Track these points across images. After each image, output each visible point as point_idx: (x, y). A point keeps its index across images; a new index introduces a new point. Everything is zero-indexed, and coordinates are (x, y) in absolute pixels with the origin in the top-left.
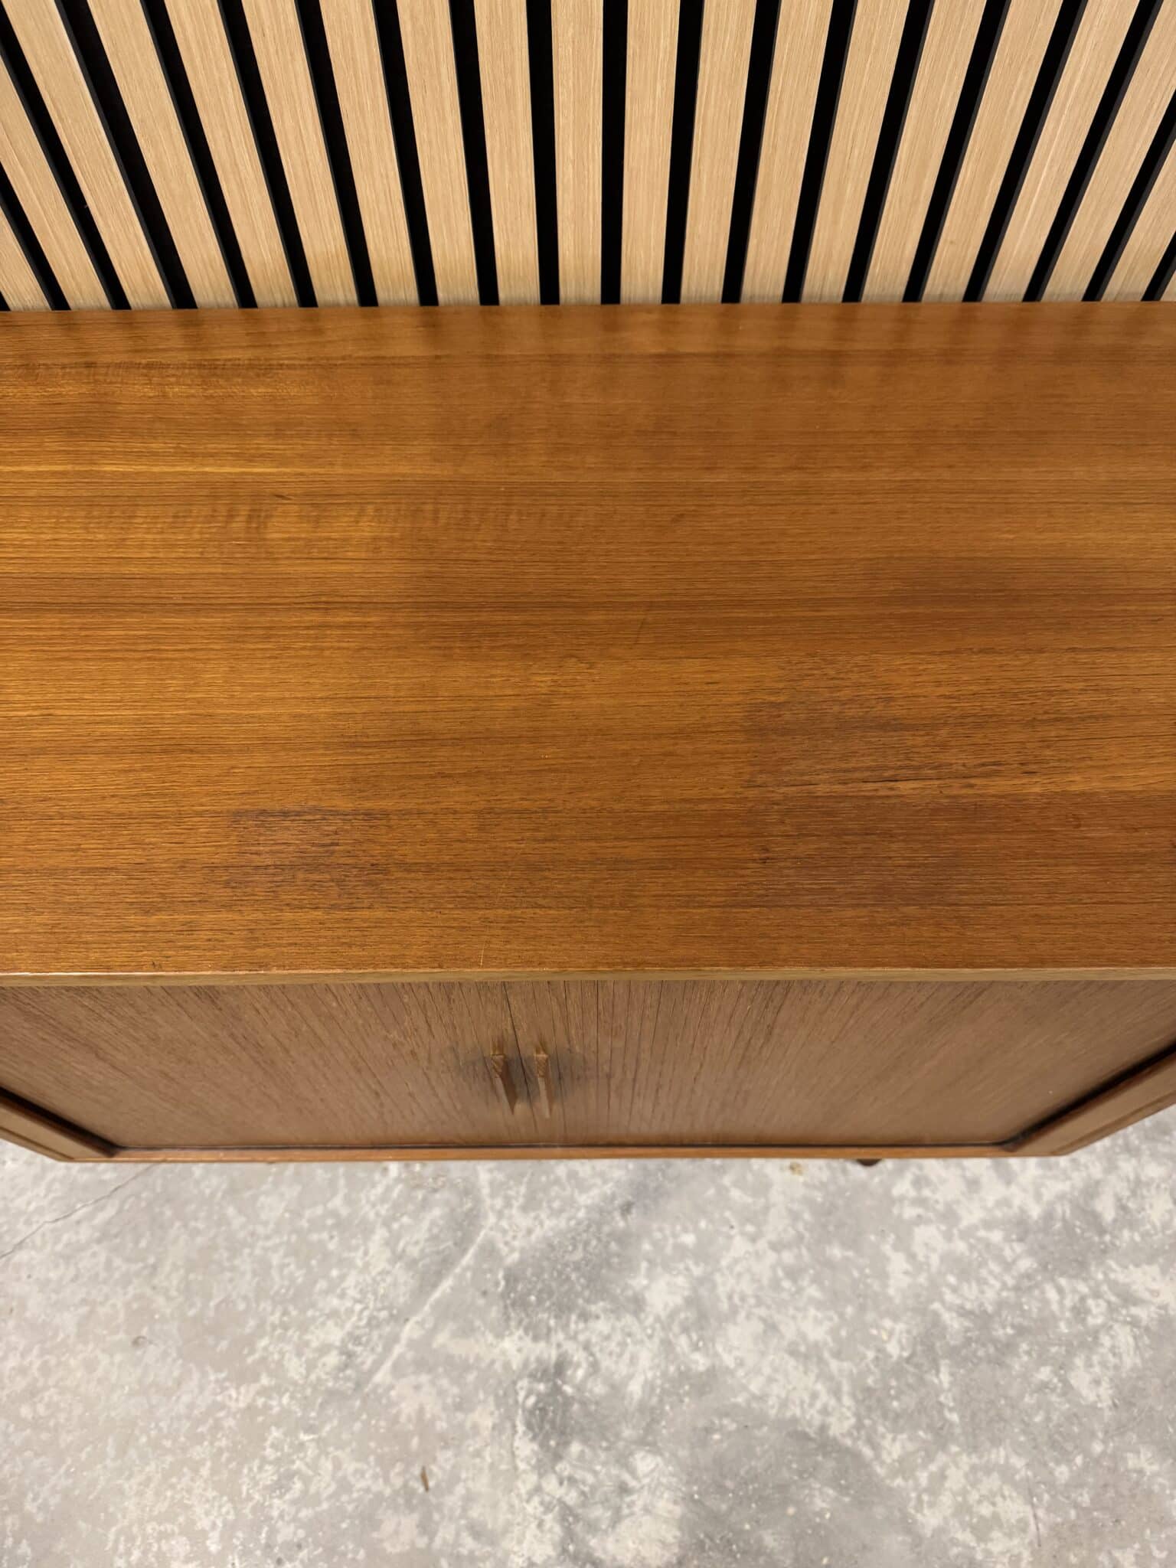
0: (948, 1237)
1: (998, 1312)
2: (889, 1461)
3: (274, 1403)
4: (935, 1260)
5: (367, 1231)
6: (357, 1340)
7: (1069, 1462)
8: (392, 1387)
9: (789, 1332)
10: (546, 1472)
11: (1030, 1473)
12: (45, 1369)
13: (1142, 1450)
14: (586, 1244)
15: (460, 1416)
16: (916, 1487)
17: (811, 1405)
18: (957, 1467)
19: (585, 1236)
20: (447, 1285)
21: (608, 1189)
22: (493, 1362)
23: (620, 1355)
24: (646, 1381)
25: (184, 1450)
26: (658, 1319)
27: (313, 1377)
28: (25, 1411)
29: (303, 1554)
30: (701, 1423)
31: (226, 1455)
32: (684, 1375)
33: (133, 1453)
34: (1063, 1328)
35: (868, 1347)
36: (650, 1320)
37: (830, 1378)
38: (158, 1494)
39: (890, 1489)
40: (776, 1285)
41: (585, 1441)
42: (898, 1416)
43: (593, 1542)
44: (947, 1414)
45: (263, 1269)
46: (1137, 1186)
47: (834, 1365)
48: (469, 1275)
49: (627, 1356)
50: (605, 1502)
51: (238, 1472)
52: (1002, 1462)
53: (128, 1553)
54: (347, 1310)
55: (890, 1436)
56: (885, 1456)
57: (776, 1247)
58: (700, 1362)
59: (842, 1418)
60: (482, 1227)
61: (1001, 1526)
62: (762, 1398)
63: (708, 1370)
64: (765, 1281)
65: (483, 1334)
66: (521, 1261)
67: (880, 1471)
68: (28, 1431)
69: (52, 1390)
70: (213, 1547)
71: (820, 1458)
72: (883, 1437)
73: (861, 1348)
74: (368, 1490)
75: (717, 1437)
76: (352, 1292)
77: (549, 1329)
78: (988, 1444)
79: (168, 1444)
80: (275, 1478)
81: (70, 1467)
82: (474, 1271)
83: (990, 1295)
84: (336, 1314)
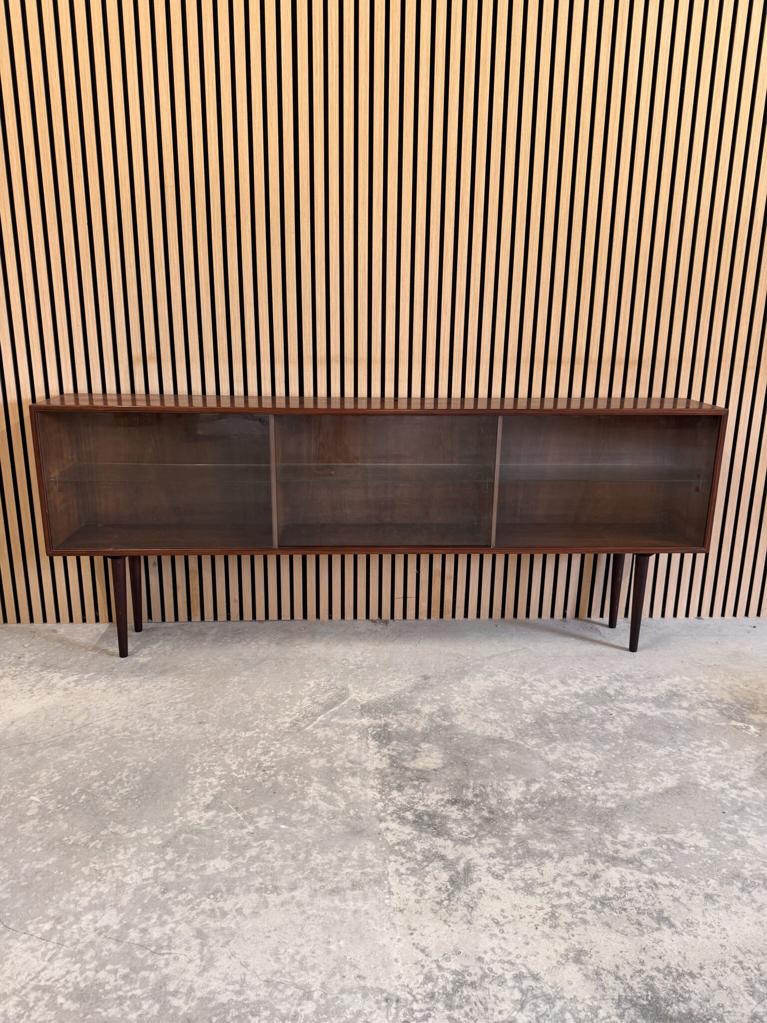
0: (546, 697)
1: (571, 713)
2: (531, 745)
3: (261, 735)
4: (541, 702)
5: (301, 698)
6: (298, 721)
7: (609, 745)
8: (313, 731)
9: (483, 717)
10: (382, 748)
11: (593, 747)
12: (160, 730)
13: (640, 742)
14: (395, 699)
15: (343, 736)
16: (544, 750)
17: (495, 733)
18: (561, 746)
19: (394, 697)
20: (336, 708)
21: (403, 688)
22: (357, 724)
23: (412, 722)
24: (423, 728)
25: (221, 747)
26: (426, 714)
27: (279, 729)
29: (275, 769)
30: (448, 736)
31: (239, 747)
32: (440, 726)
33: (198, 747)
34: (599, 716)
35: (517, 720)
36: (424, 715)
37: (502, 727)
38: (209, 756)
39: (533, 751)
40: (475, 707)
41: (399, 741)
42: (532, 735)
43: (404, 764)
44: (555, 735)
45: (256, 707)
46: (622, 688)
47: (503, 724)
49: (414, 722)
50: (409, 754)
51: (245, 751)
52: (580, 745)
53: (195, 770)
54: (293, 714)
55: (530, 739)
56: (529, 744)
57: (475, 699)
58: (447, 723)
59: (509, 735)
60: (350, 696)
61: (583, 759)
62: (474, 731)
63: (449, 725)
64: (471, 706)
65: (352, 718)
66: (368, 703)
67: (528, 747)
68: (151, 743)
69: (162, 734)
70: (234, 768)
71: (501, 744)
72: (527, 739)
73: (514, 721)
75: (455, 739)
76: (295, 710)
77: (381, 717)
78: (573, 741)
79: (214, 745)
80: (262, 752)
82: (348, 705)
83: (566, 709)
84: (288, 715)
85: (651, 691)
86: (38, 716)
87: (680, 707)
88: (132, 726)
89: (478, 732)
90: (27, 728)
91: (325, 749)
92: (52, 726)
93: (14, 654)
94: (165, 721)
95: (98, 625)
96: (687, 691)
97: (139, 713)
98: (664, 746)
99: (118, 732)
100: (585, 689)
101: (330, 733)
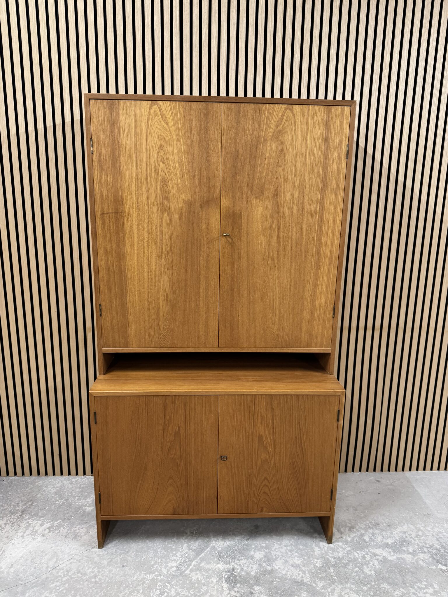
1: (343, 558)
2: (320, 587)
3: (159, 578)
4: (326, 548)
6: (180, 565)
7: (366, 586)
8: (190, 574)
9: (291, 562)
10: (231, 590)
11: (356, 589)
12: (99, 572)
13: (384, 584)
14: (238, 546)
15: (208, 580)
16: (328, 591)
17: (298, 576)
18: (338, 587)
19: (237, 545)
20: (203, 554)
22: (216, 569)
23: (249, 567)
24: (256, 572)
25: (135, 588)
26: (257, 560)
27: (169, 572)
28: (93, 580)
30: (270, 580)
31: (146, 588)
32: (266, 570)
33: (122, 588)
34: (360, 560)
35: (311, 565)
36: (256, 560)
37: (302, 571)
39: (321, 592)
40: (286, 553)
41: (241, 584)
42: (321, 578)
44: (334, 577)
46: (373, 534)
47: (303, 568)
48: (209, 552)
49: (250, 567)
51: (150, 591)
52: (349, 586)
54: (177, 559)
55: (319, 582)
56: (319, 586)
58: (269, 568)
59: (307, 578)
60: (211, 543)
62: (286, 575)
63: (271, 570)
64: (284, 552)
65: (213, 563)
66: (222, 550)
67: (317, 588)
68: (94, 584)
69: (100, 576)
71: (302, 586)
72: (318, 582)
73: (310, 565)
74: (184, 595)
75: (275, 582)
76: (179, 556)
77: (230, 562)
78: (345, 583)
79: (131, 586)
80: (160, 593)
81: (105, 591)
82: (210, 552)
83: (341, 555)
84: (174, 560)
85: (390, 537)
86: (27, 560)
87: (409, 553)
88: (82, 569)
89: (288, 576)
90: (20, 570)
91: (197, 590)
92: (35, 568)
93: (13, 504)
94: (102, 564)
95: (62, 478)
96: (412, 538)
97: (86, 556)
98: (399, 588)
99: (74, 574)
100: (351, 536)
101: (200, 577)
